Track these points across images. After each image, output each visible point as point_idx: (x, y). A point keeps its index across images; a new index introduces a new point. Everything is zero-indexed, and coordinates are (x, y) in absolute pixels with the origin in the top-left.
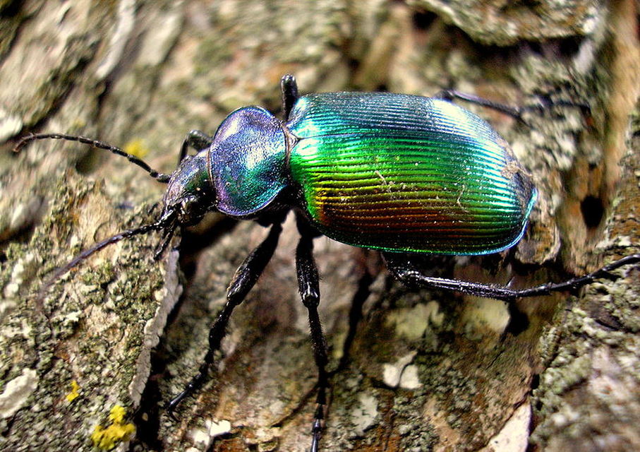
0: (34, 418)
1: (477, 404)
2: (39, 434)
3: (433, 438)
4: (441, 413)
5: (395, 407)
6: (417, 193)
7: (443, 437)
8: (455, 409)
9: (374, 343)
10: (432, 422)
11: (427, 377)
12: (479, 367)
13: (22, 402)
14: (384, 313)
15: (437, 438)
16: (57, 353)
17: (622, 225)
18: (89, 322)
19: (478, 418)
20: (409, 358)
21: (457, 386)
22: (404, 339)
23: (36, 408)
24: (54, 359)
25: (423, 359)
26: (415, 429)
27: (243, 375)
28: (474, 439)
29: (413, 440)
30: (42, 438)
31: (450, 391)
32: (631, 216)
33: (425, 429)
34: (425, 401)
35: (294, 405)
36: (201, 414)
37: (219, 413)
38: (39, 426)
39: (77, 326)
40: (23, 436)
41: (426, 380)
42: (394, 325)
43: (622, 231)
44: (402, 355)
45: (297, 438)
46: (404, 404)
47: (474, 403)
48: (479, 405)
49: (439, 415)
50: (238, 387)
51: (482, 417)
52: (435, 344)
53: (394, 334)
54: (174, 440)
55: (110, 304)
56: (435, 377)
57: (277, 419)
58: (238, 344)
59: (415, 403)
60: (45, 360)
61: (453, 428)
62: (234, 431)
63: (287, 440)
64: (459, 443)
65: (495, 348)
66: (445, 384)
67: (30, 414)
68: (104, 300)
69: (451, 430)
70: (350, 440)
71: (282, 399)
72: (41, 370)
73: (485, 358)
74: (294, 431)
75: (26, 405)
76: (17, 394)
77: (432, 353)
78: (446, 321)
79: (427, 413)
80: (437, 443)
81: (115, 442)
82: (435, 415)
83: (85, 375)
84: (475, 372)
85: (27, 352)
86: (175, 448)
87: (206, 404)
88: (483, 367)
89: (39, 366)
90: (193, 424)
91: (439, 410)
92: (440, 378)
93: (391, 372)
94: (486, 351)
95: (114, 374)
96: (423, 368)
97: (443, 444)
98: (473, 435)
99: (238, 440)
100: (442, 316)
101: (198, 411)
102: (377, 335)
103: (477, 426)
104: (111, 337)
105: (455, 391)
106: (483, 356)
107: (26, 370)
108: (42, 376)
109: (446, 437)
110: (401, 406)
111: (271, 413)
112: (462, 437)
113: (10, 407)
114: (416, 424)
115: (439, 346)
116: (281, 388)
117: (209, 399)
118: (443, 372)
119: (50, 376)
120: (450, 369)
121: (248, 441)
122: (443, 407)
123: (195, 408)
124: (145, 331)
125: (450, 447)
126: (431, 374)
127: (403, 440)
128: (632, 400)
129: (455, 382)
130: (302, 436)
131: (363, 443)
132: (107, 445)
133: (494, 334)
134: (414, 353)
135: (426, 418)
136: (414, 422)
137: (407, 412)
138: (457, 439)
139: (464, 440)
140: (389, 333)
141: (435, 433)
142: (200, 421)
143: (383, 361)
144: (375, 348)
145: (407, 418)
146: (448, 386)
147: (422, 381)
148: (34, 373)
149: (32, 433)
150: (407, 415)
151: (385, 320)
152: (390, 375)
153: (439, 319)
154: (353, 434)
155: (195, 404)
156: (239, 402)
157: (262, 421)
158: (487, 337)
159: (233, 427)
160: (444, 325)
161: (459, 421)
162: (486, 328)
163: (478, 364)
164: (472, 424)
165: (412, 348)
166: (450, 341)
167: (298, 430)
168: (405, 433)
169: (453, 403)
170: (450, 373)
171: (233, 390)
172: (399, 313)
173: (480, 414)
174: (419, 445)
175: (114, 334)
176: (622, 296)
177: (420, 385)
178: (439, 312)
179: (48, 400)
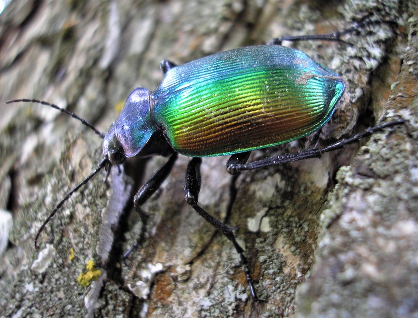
0: (54, 271)
1: (310, 238)
2: (57, 280)
3: (282, 263)
4: (287, 246)
5: (256, 245)
6: (232, 113)
7: (289, 262)
8: (296, 243)
9: (242, 206)
10: (281, 252)
11: (275, 224)
12: (310, 213)
13: (48, 263)
14: (248, 185)
15: (285, 262)
16: (63, 234)
17: (394, 102)
18: (77, 213)
19: (311, 247)
20: (262, 212)
21: (296, 227)
22: (260, 201)
23: (55, 266)
24: (62, 236)
25: (272, 212)
26: (270, 258)
27: (169, 234)
28: (309, 261)
29: (269, 265)
30: (58, 282)
31: (291, 231)
32: (400, 94)
33: (275, 257)
34: (275, 239)
35: (199, 250)
36: (145, 261)
37: (156, 259)
38: (57, 276)
39: (72, 217)
40: (50, 282)
41: (274, 225)
42: (254, 192)
43: (392, 106)
44: (258, 211)
45: (203, 270)
46: (261, 242)
47: (308, 237)
48: (311, 238)
49: (285, 248)
50: (166, 242)
51: (313, 246)
52: (279, 201)
53: (255, 198)
54: (129, 277)
55: (85, 202)
56: (280, 223)
57: (189, 260)
58: (163, 216)
59: (267, 241)
60: (57, 238)
61: (295, 255)
62: (165, 269)
63: (196, 272)
64: (299, 265)
65: (321, 199)
66: (288, 226)
67: (52, 269)
68: (83, 200)
69: (294, 257)
70: (232, 268)
71: (191, 247)
72: (56, 245)
73: (315, 207)
74: (200, 266)
75: (50, 265)
76: (45, 259)
77: (277, 207)
78: (287, 185)
79: (278, 247)
80: (285, 266)
81: (89, 281)
82: (283, 248)
83: (77, 244)
84: (308, 217)
85: (48, 235)
86: (129, 282)
87: (147, 254)
88: (313, 212)
89: (55, 242)
90: (139, 267)
91: (286, 244)
92: (284, 223)
93: (252, 223)
94: (314, 202)
95: (90, 242)
96: (273, 218)
97: (289, 266)
98: (307, 259)
99: (167, 275)
100: (284, 182)
101: (142, 259)
102: (244, 200)
103: (310, 253)
104: (87, 221)
105: (295, 230)
106: (313, 205)
107: (48, 245)
108: (56, 247)
109: (290, 261)
110: (260, 244)
111: (184, 256)
112: (300, 260)
113: (43, 266)
114: (269, 255)
115: (283, 202)
116: (190, 240)
117: (148, 251)
118: (286, 219)
119: (61, 247)
120: (291, 216)
121: (172, 274)
122: (288, 242)
123: (139, 258)
124: (102, 215)
125: (293, 268)
126: (277, 221)
127: (263, 266)
128: (368, 227)
129: (294, 225)
130: (206, 269)
131: (240, 270)
132: (85, 284)
133: (320, 189)
134: (266, 209)
135: (277, 250)
136: (268, 253)
137: (263, 247)
138: (298, 262)
139: (302, 263)
140: (251, 198)
141: (283, 259)
142: (144, 265)
143: (247, 216)
144: (243, 208)
145: (264, 251)
146: (290, 228)
147: (271, 226)
148: (52, 246)
149: (53, 280)
150: (264, 249)
151: (248, 190)
152: (252, 225)
153: (282, 185)
154: (233, 265)
155: (139, 255)
156: (167, 251)
157: (179, 262)
158: (315, 192)
159: (164, 267)
160: (285, 188)
161: (298, 251)
162: (315, 186)
163: (309, 211)
164: (307, 251)
165: (264, 206)
166: (290, 198)
167: (203, 265)
168: (263, 261)
169: (294, 238)
170: (291, 219)
171: (163, 244)
172: (257, 184)
173: (312, 244)
174: (273, 269)
175: (88, 219)
176: (378, 153)
177: (271, 229)
178: (282, 180)
179: (60, 261)
